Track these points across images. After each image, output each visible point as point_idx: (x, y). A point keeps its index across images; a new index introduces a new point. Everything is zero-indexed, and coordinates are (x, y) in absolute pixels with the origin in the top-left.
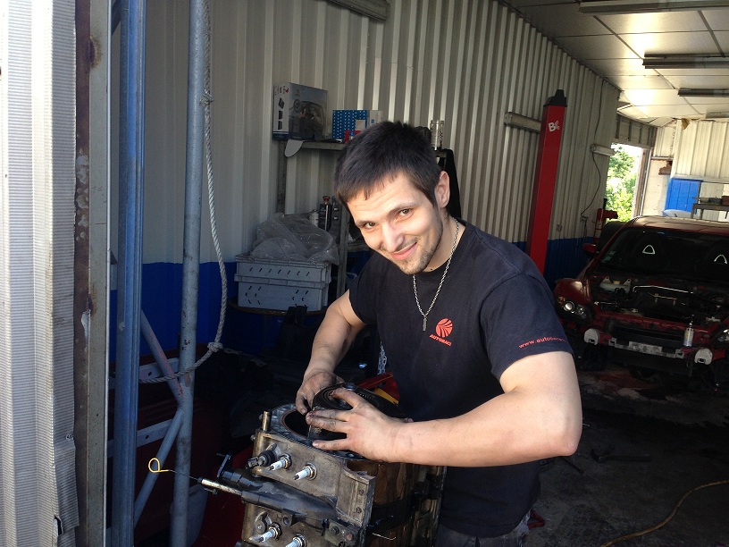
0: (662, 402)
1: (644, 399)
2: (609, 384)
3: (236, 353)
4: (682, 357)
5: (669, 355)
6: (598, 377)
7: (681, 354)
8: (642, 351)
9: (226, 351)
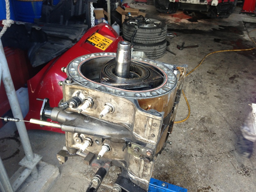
0: (197, 23)
1: (190, 22)
2: (177, 18)
3: (23, 23)
4: (206, 4)
5: (202, 3)
6: (172, 16)
7: (206, 3)
8: (192, 3)
9: (17, 23)
